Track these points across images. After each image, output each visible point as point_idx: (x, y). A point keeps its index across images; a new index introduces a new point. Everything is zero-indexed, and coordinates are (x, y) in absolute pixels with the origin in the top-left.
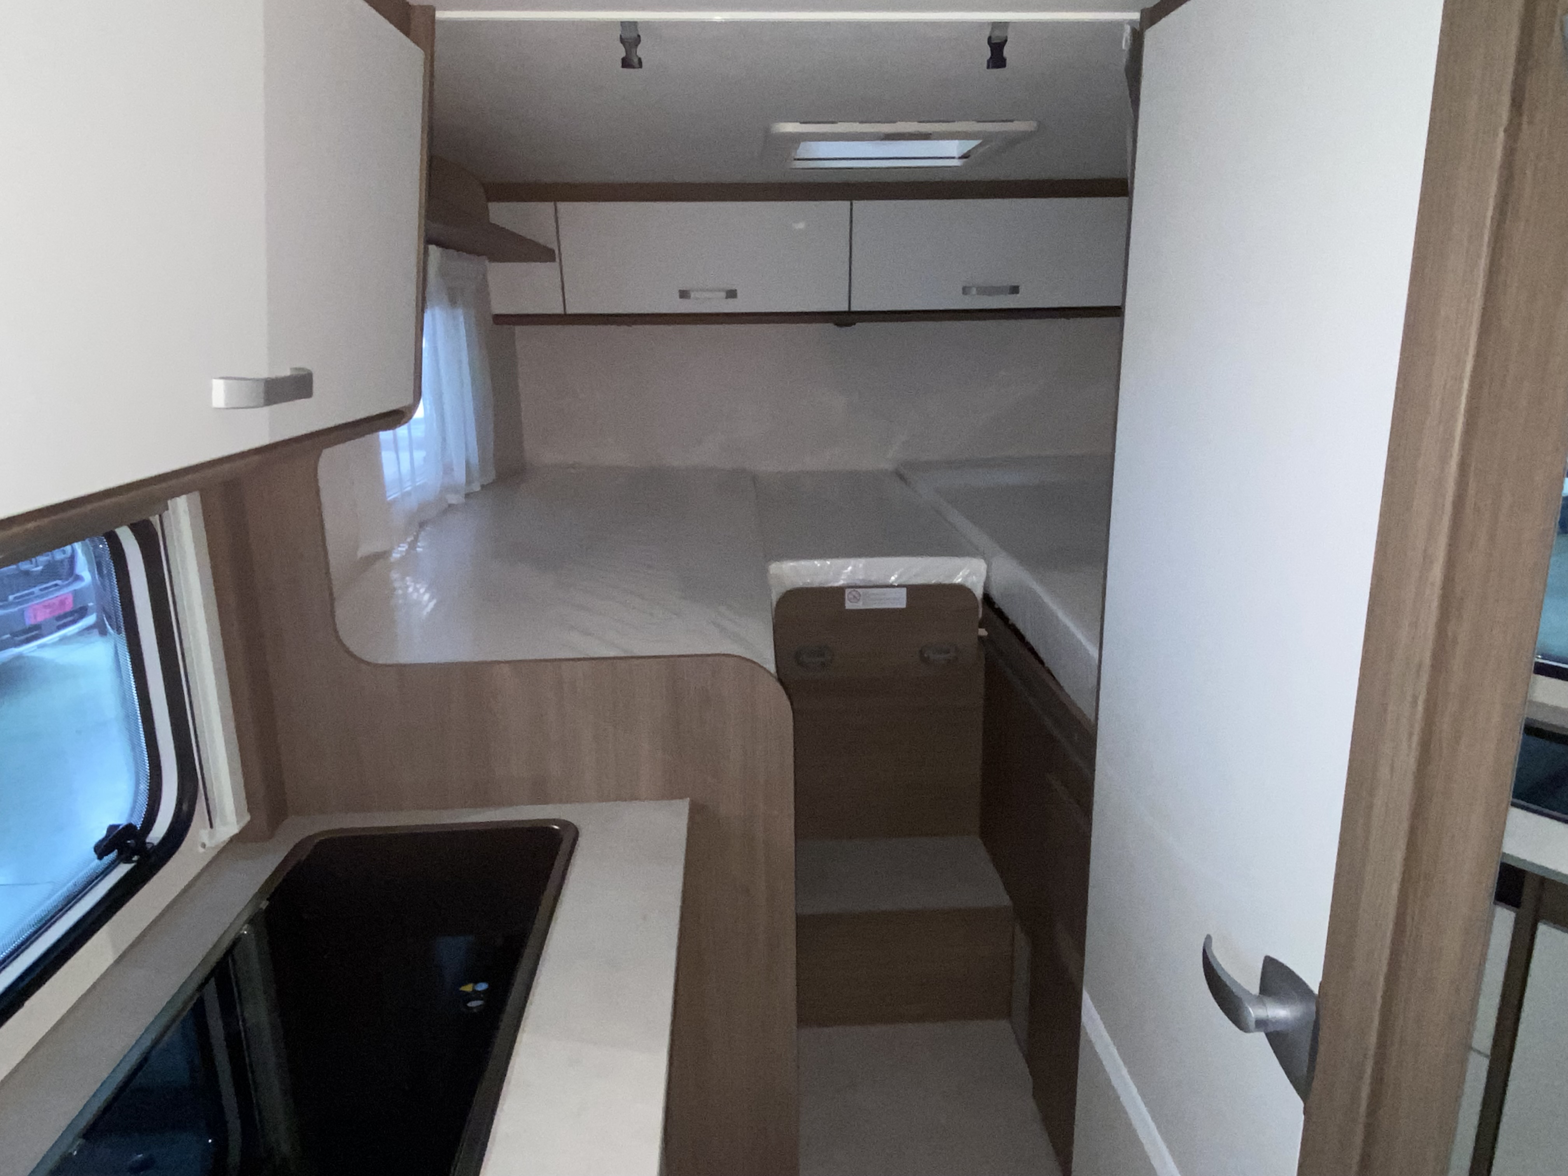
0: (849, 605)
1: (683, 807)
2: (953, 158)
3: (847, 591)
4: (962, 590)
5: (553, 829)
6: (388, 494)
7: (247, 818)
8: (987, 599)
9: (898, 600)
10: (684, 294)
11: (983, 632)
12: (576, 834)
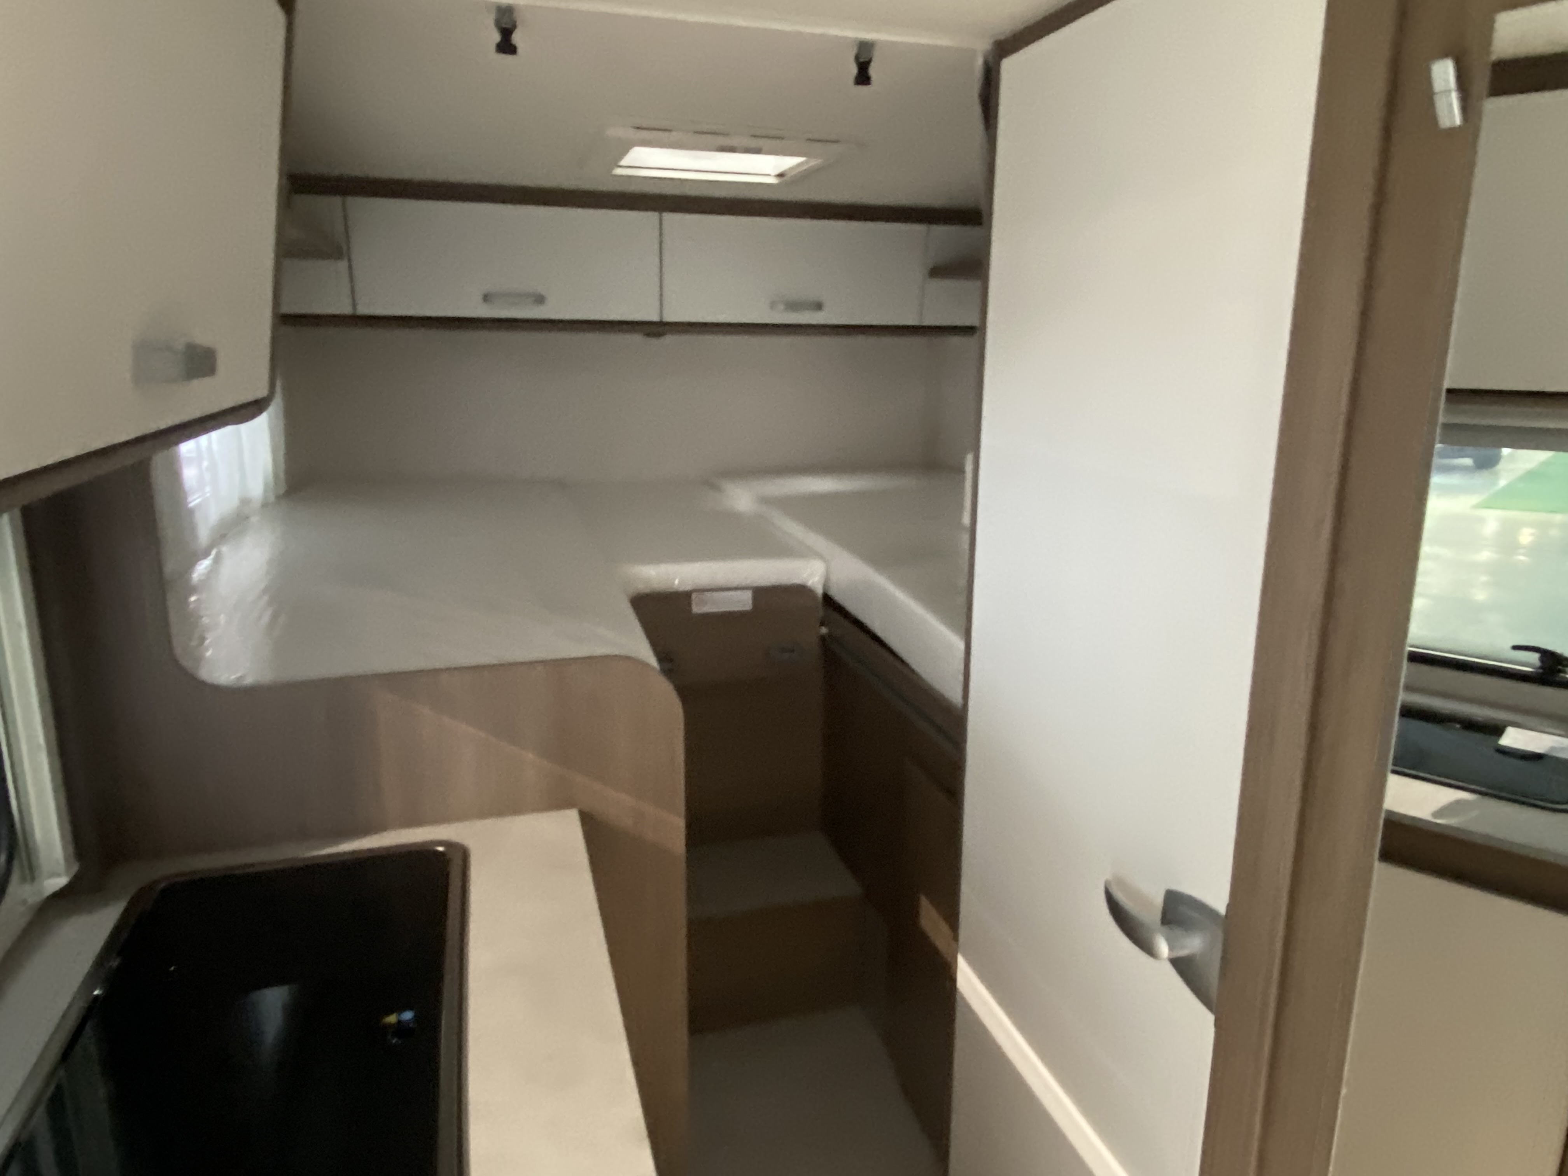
0: (696, 609)
1: (572, 816)
2: (769, 175)
3: (694, 596)
4: (801, 590)
5: (437, 851)
6: (190, 499)
7: (75, 868)
8: (827, 599)
9: (743, 602)
10: (487, 298)
11: (824, 630)
12: (464, 854)
